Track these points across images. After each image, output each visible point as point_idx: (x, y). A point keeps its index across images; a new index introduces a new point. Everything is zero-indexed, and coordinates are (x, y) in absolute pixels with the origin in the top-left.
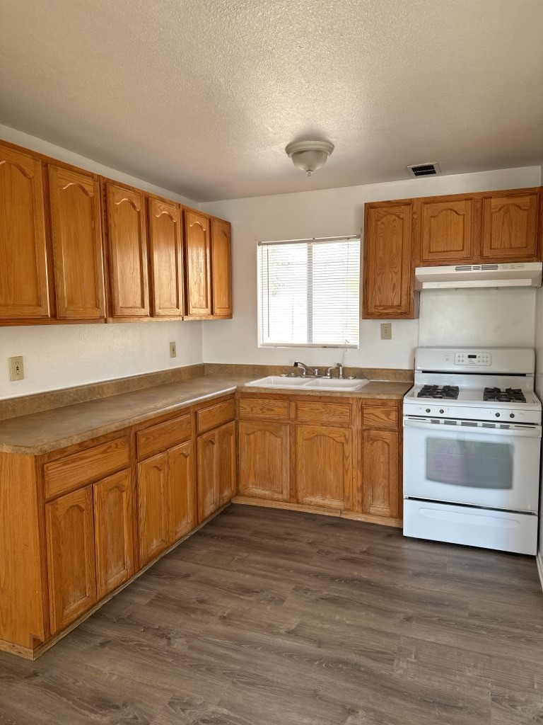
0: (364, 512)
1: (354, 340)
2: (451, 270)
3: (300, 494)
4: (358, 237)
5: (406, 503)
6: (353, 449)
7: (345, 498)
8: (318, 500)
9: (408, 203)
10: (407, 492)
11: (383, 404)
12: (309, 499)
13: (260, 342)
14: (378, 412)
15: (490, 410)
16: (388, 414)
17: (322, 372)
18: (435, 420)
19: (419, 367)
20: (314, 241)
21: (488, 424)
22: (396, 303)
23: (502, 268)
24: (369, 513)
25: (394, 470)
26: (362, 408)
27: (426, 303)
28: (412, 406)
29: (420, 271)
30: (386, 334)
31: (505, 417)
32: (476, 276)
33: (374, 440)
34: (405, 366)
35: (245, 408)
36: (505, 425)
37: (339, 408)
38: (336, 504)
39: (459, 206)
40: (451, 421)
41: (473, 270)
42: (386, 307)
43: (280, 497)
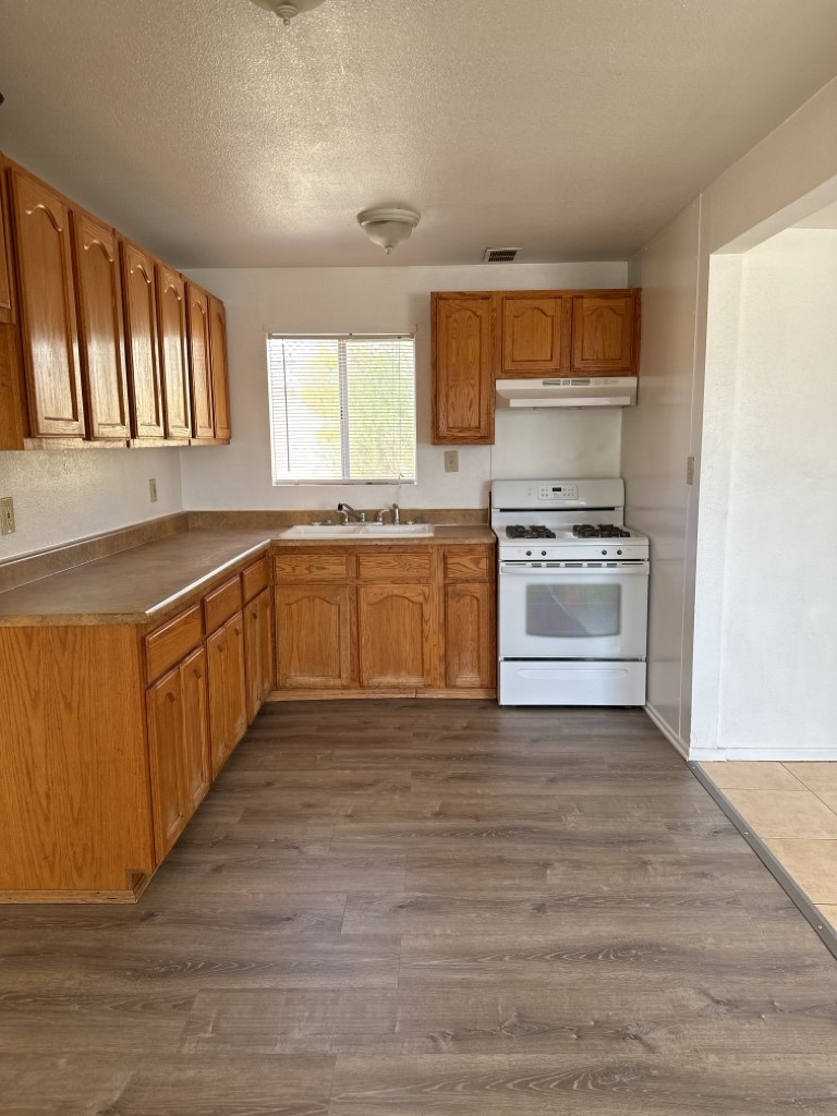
0: (448, 686)
1: (410, 472)
2: (536, 384)
3: (365, 676)
4: (411, 336)
5: (504, 667)
6: (433, 611)
7: (424, 672)
8: (390, 679)
9: (486, 297)
10: (503, 652)
11: (471, 549)
12: (376, 680)
13: (274, 479)
14: (466, 561)
15: (593, 548)
16: (477, 562)
17: (373, 516)
18: (536, 564)
19: (498, 503)
20: (351, 337)
21: (594, 563)
22: (474, 423)
23: (595, 383)
24: (456, 687)
25: (485, 629)
26: (445, 558)
27: (501, 422)
28: (509, 549)
29: (503, 385)
30: (451, 464)
31: (612, 555)
32: (566, 392)
33: (460, 596)
34: (475, 503)
35: (284, 567)
36: (612, 563)
37: (415, 560)
38: (414, 680)
39: (548, 305)
40: (554, 563)
41: (565, 385)
42: (462, 430)
43: (338, 682)
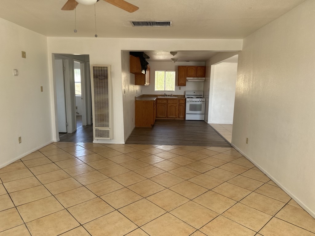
1: (174, 90)
2: (192, 78)
4: (175, 71)
5: (186, 115)
6: (177, 107)
7: (176, 116)
8: (171, 117)
9: (185, 67)
10: (186, 113)
12: (169, 117)
13: (155, 90)
14: (182, 101)
15: (198, 100)
17: (169, 96)
18: (191, 101)
19: (186, 94)
20: (167, 71)
22: (183, 83)
23: (199, 78)
24: (180, 118)
25: (184, 110)
26: (179, 101)
27: (187, 83)
28: (187, 100)
29: (187, 78)
30: (180, 89)
31: (201, 100)
32: (196, 80)
33: (181, 106)
34: (183, 94)
35: (158, 101)
37: (175, 101)
38: (174, 117)
39: (193, 68)
40: (193, 101)
41: (195, 78)
43: (164, 117)
